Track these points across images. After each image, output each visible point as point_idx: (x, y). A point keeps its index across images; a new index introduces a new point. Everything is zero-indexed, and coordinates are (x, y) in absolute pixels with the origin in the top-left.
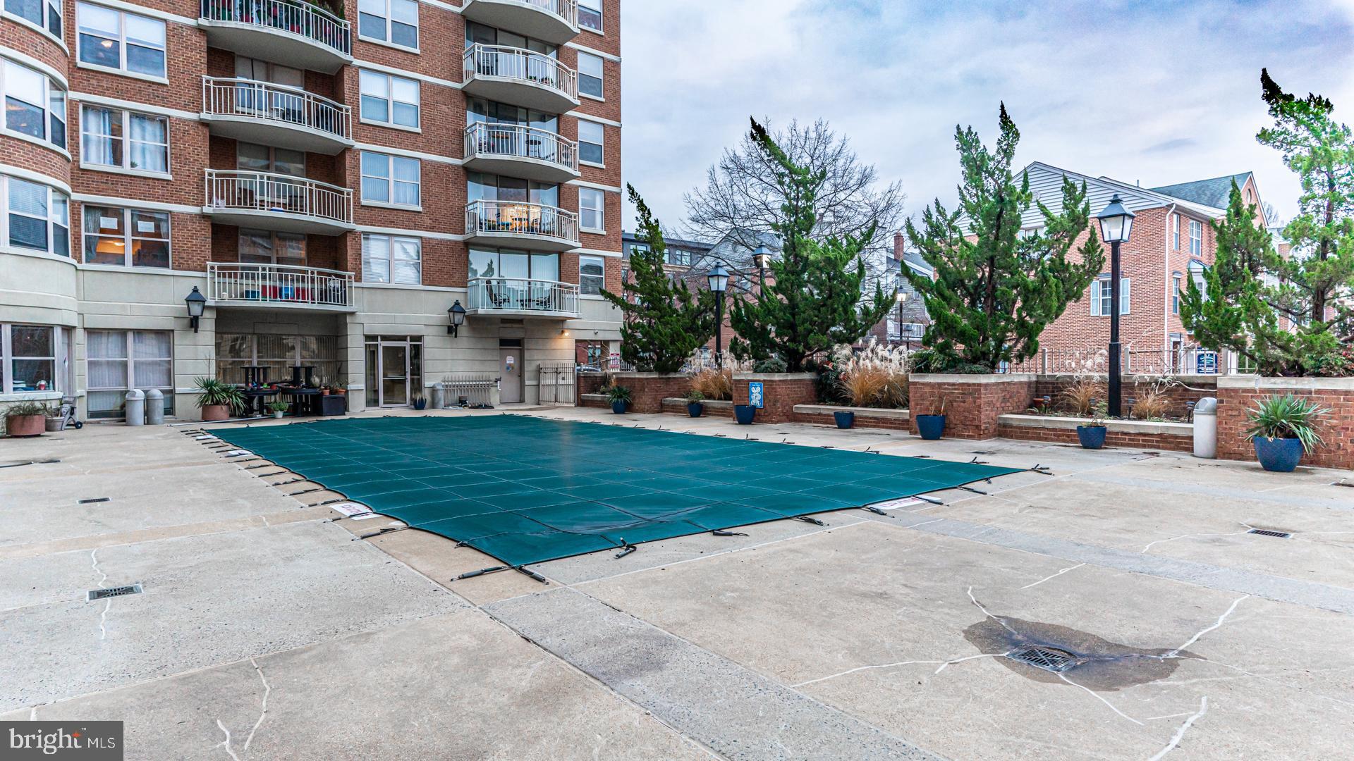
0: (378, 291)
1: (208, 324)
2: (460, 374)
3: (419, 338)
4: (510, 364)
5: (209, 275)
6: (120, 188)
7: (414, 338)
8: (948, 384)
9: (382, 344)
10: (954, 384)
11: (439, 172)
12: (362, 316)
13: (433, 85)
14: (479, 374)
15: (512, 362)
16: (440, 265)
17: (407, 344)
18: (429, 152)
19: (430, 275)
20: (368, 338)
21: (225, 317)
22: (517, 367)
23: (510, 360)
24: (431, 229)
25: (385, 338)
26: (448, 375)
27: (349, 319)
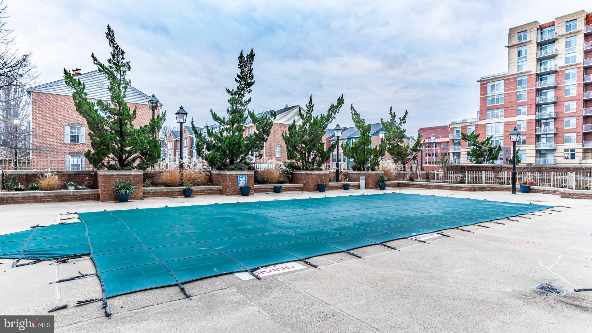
8: (321, 174)
10: (322, 174)
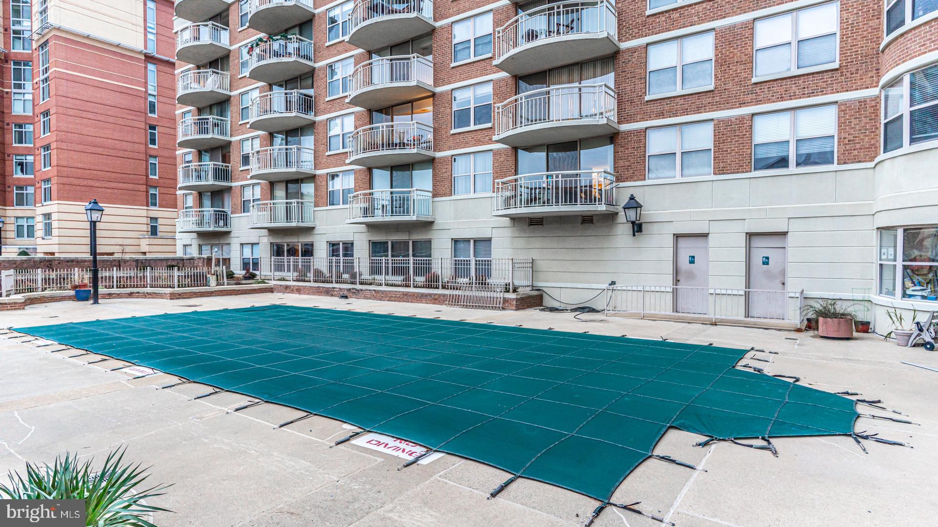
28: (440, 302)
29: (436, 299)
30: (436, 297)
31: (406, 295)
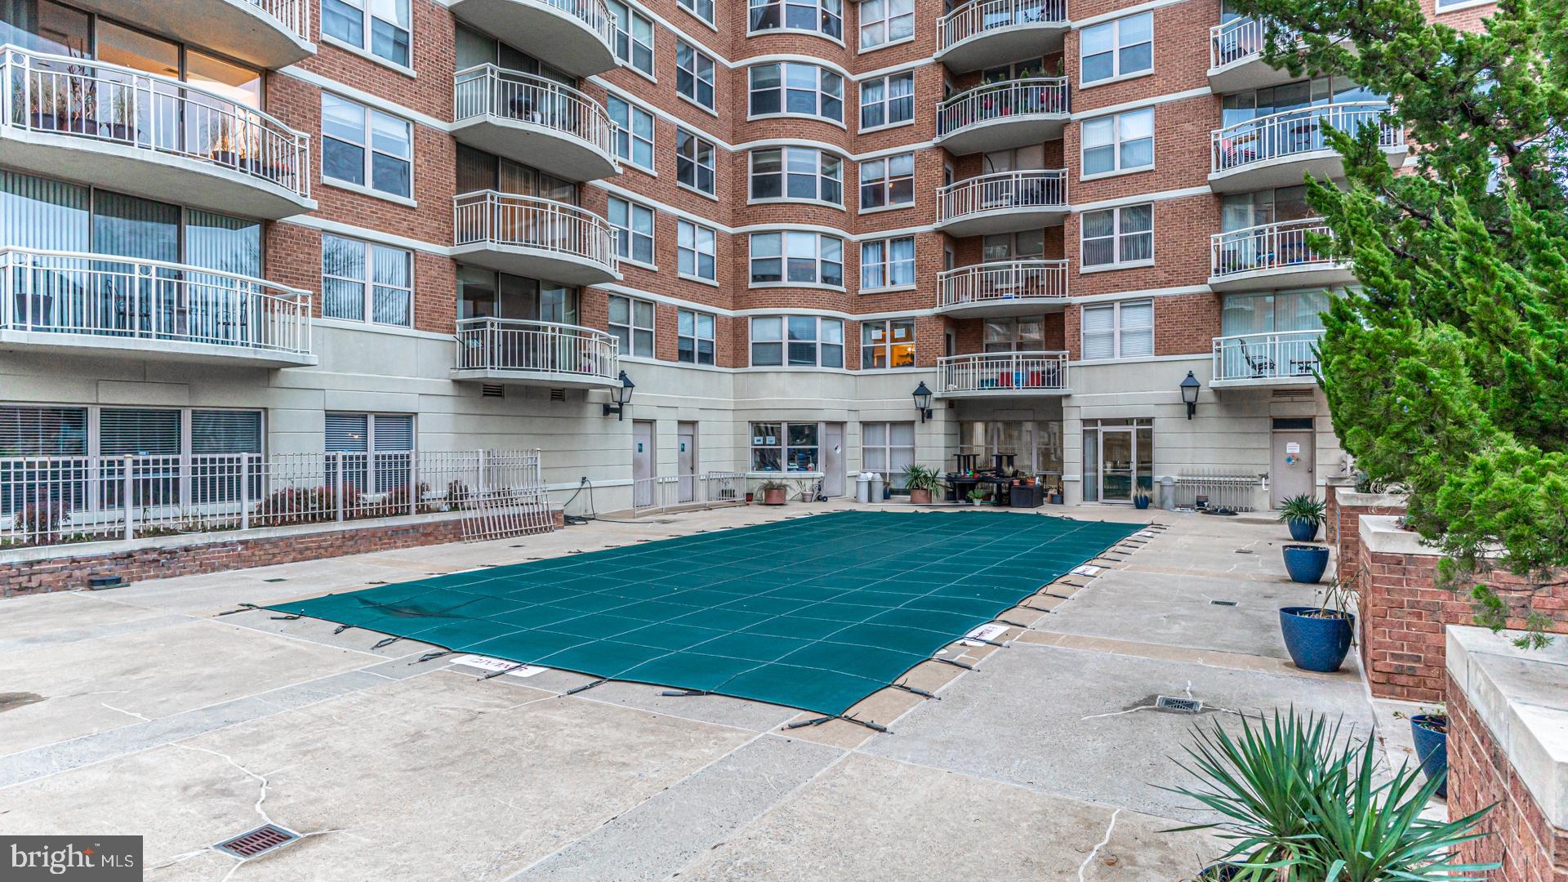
0: (1098, 369)
1: (940, 414)
2: (1206, 467)
3: (1149, 421)
4: (1293, 455)
5: (938, 369)
6: (883, 305)
7: (1141, 421)
9: (1102, 429)
11: (1179, 209)
12: (1078, 398)
13: (1172, 104)
14: (1237, 467)
15: (1297, 451)
16: (1179, 328)
17: (1132, 429)
18: (1166, 188)
19: (1165, 344)
20: (1085, 422)
21: (955, 406)
22: (1305, 458)
23: (1293, 448)
24: (1168, 284)
25: (1106, 422)
26: (1188, 468)
27: (1064, 403)
28: (436, 538)
29: (429, 534)
30: (429, 530)
31: (352, 538)
